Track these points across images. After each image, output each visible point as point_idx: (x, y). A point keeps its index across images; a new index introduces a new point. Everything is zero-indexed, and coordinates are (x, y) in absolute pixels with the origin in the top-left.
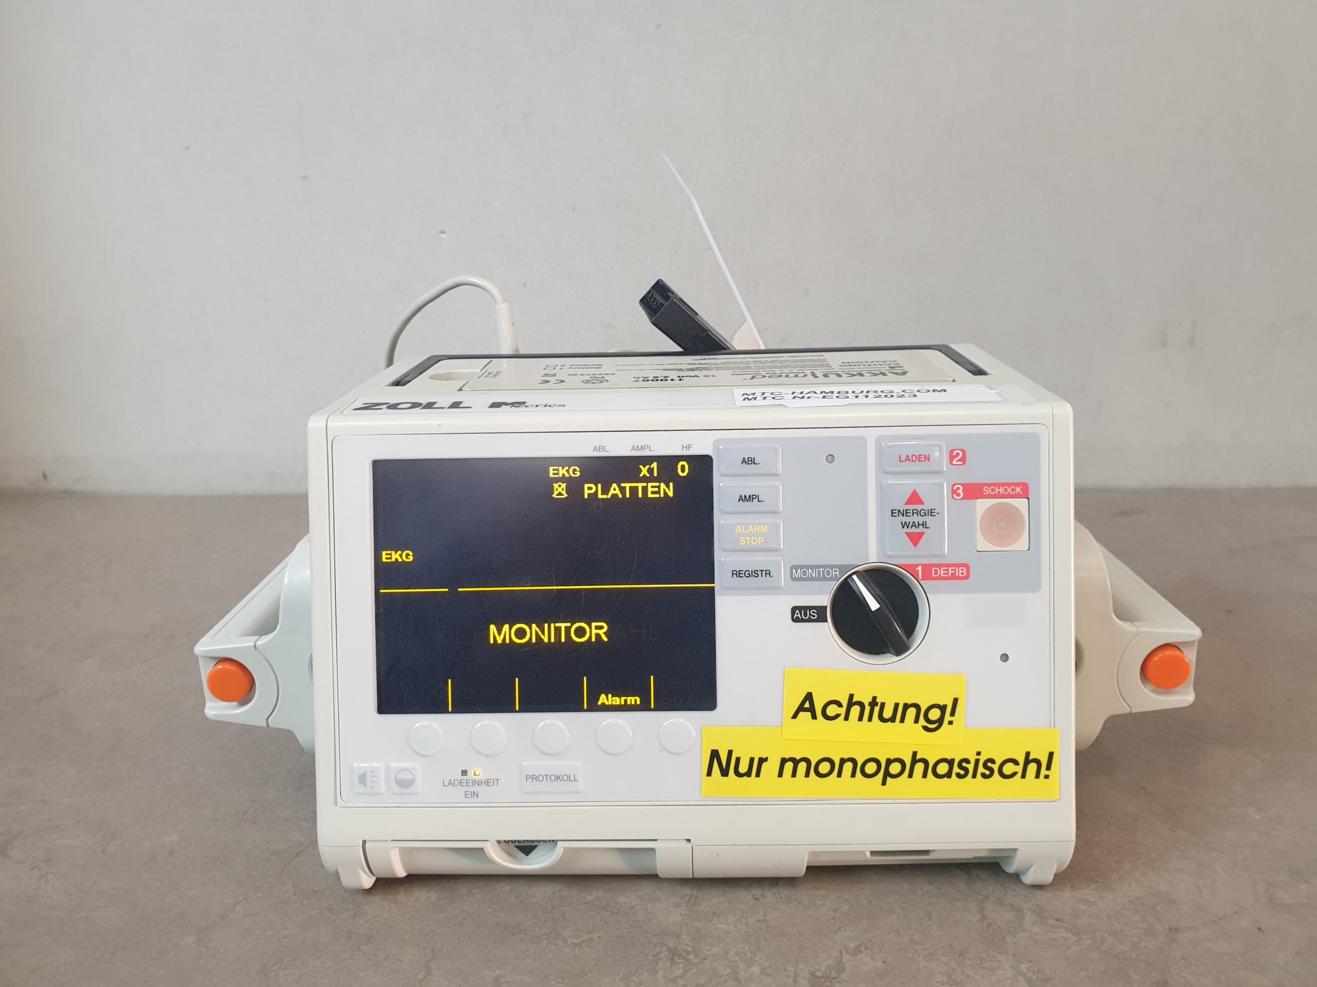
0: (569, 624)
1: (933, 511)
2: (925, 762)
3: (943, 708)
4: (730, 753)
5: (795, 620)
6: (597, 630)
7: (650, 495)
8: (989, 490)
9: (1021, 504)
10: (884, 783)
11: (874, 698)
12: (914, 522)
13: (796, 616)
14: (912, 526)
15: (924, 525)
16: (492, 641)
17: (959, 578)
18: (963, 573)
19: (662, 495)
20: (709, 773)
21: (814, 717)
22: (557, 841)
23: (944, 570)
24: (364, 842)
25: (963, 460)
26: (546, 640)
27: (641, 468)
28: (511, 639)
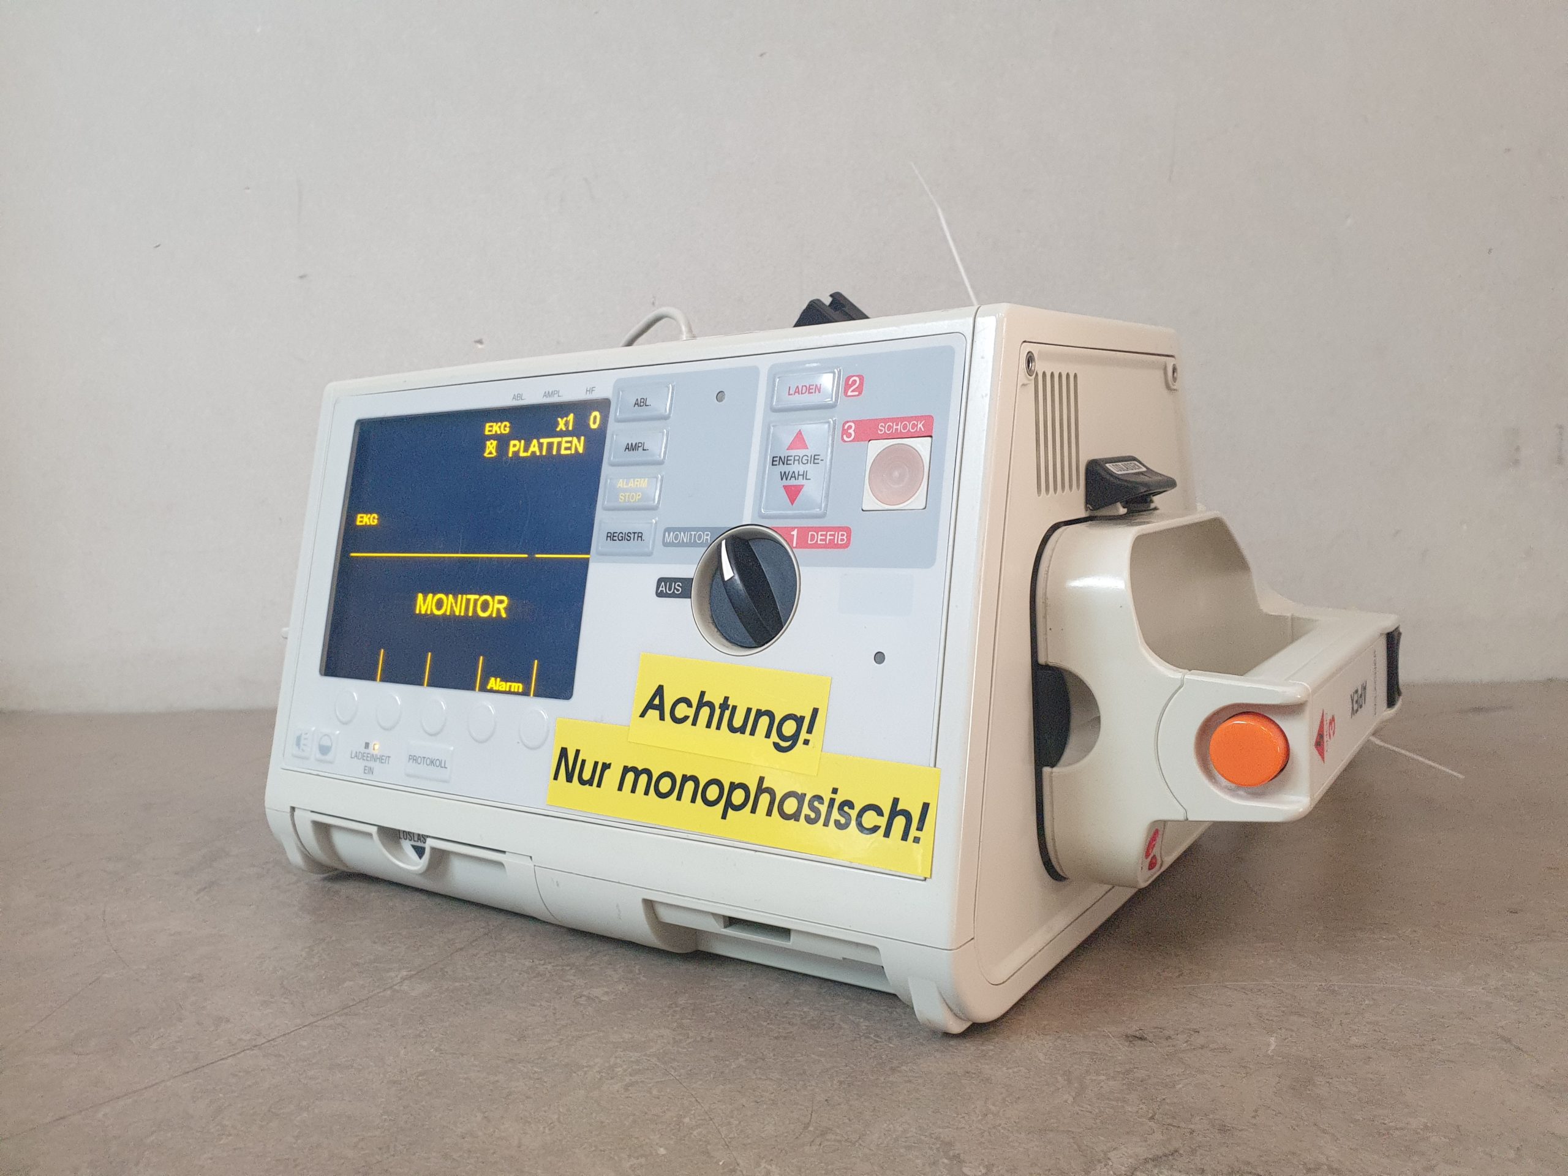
0: (477, 597)
1: (816, 457)
2: (771, 792)
3: (799, 720)
4: (578, 752)
5: (660, 594)
6: (498, 605)
7: (563, 452)
8: (884, 428)
9: (921, 445)
10: (724, 817)
11: (726, 699)
12: (794, 472)
13: (661, 589)
14: (792, 477)
15: (804, 475)
16: (417, 612)
17: (838, 546)
18: (842, 540)
19: (573, 452)
20: (556, 778)
21: (662, 718)
22: (428, 836)
23: (822, 535)
24: (293, 809)
25: (860, 389)
26: (457, 613)
27: (559, 419)
28: (432, 610)
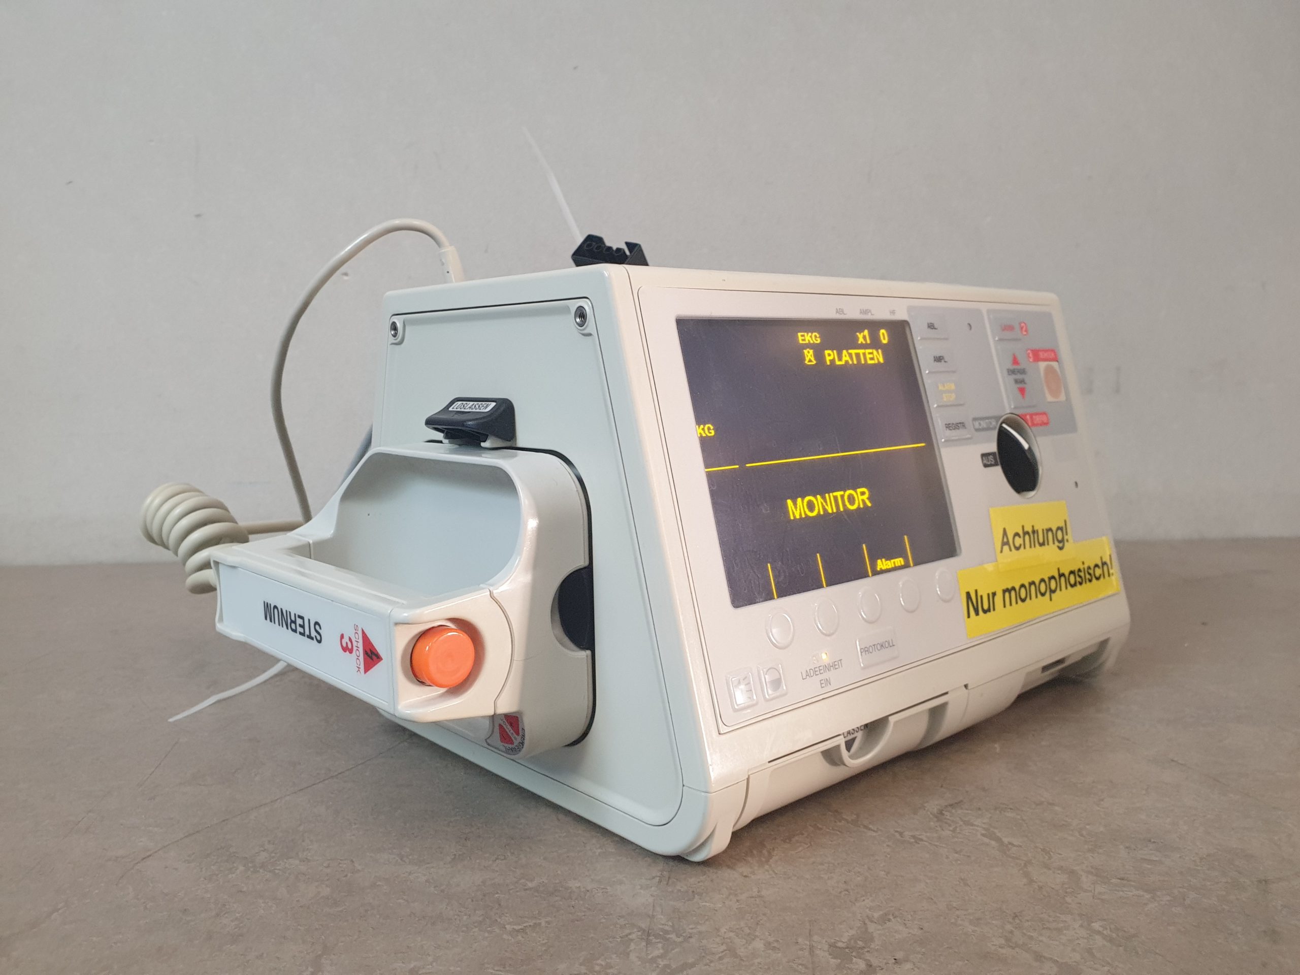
0: (842, 493)
1: (1025, 370)
2: (1064, 575)
3: (1062, 530)
4: (976, 591)
5: (985, 466)
6: (861, 497)
7: (870, 362)
8: (1043, 354)
9: (1057, 365)
11: (1032, 527)
12: (1019, 379)
13: (984, 461)
14: (1019, 382)
15: (1024, 381)
16: (792, 518)
17: (1045, 424)
18: (1046, 420)
19: (876, 362)
20: (969, 617)
21: (1011, 549)
23: (1039, 417)
25: (1026, 331)
26: (830, 511)
27: (858, 334)
28: (805, 514)
